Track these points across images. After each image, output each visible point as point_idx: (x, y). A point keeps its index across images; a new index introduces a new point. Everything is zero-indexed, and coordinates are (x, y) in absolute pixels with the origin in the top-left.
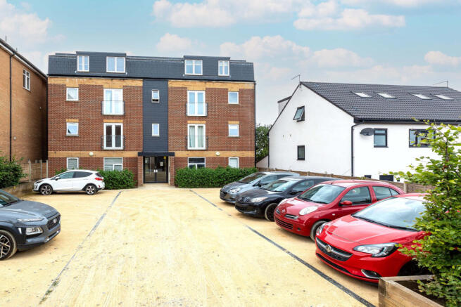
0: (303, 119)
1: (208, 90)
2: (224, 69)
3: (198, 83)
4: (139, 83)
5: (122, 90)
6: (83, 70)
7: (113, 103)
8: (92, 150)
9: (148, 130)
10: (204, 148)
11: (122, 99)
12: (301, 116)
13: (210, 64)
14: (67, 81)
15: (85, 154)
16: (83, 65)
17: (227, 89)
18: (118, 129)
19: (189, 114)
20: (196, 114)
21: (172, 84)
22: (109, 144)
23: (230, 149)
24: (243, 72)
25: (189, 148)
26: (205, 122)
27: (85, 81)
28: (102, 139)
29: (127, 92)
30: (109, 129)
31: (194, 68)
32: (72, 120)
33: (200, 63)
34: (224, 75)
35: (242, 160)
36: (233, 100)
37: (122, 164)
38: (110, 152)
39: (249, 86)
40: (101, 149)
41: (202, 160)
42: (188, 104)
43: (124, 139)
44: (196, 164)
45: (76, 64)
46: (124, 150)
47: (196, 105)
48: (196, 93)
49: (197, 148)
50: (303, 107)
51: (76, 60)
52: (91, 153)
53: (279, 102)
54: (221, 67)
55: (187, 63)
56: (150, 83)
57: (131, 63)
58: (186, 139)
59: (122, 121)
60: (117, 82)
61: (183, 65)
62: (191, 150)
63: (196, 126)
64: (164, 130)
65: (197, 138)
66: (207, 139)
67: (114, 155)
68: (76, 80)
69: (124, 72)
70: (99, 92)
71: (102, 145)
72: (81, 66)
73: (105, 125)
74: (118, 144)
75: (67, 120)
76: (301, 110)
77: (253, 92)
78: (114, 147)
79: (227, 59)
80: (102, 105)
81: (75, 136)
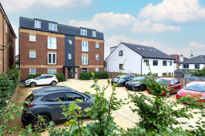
0: (122, 55)
1: (89, 42)
2: (94, 35)
3: (86, 39)
4: (63, 36)
5: (56, 38)
6: (38, 27)
7: (52, 44)
9: (67, 57)
10: (87, 64)
11: (56, 43)
12: (121, 54)
13: (90, 31)
14: (30, 31)
15: (39, 66)
16: (38, 25)
17: (95, 42)
18: (54, 55)
19: (82, 51)
20: (85, 51)
21: (76, 38)
22: (50, 62)
23: (96, 65)
24: (100, 36)
25: (82, 64)
26: (88, 54)
27: (39, 33)
28: (47, 60)
29: (58, 40)
30: (50, 55)
31: (84, 33)
32: (33, 50)
33: (86, 31)
34: (94, 36)
35: (100, 69)
36: (97, 46)
37: (56, 71)
38: (50, 66)
39: (102, 41)
40: (47, 64)
41: (86, 69)
42: (82, 47)
43: (57, 60)
44: (85, 70)
45: (34, 24)
46: (56, 65)
47: (85, 47)
48: (85, 42)
49: (85, 64)
50: (122, 51)
51: (34, 22)
52: (42, 66)
53: (110, 48)
54: (93, 33)
55: (81, 30)
56: (67, 36)
57: (60, 27)
58: (81, 60)
59: (56, 52)
60: (54, 35)
61: (80, 31)
63: (85, 55)
64: (73, 56)
65: (85, 59)
66: (89, 61)
67: (52, 67)
68: (35, 31)
69: (57, 31)
70: (46, 38)
71: (47, 62)
72: (37, 25)
73: (48, 53)
74: (54, 62)
75: (30, 50)
76: (122, 52)
77: (103, 44)
78: (52, 63)
79: (95, 30)
80: (47, 44)
81: (34, 58)
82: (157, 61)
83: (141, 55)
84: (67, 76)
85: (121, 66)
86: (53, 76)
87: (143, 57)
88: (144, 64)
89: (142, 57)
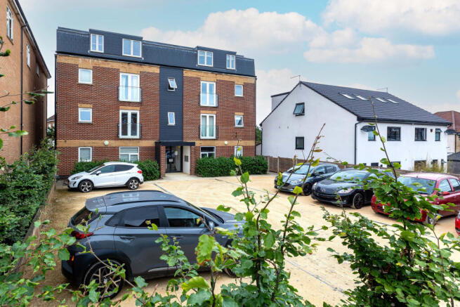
0: (302, 114)
1: (218, 82)
2: (231, 64)
3: (210, 74)
4: (156, 70)
5: (138, 76)
6: (97, 50)
7: (130, 89)
8: (107, 139)
9: (164, 119)
10: (214, 137)
11: (139, 86)
12: (300, 111)
13: (220, 56)
14: (80, 61)
15: (98, 143)
16: (97, 45)
17: (234, 82)
18: (134, 116)
19: (202, 104)
20: (208, 105)
21: (188, 74)
22: (125, 133)
23: (236, 138)
24: (246, 67)
25: (202, 138)
26: (215, 112)
27: (100, 63)
28: (118, 127)
29: (144, 78)
30: (125, 115)
31: (206, 60)
32: (85, 105)
33: (211, 55)
34: (231, 68)
35: (245, 148)
36: (239, 92)
37: (138, 154)
38: (125, 141)
39: (250, 80)
40: (117, 138)
41: (211, 149)
42: (201, 94)
43: (141, 127)
44: (207, 153)
45: (89, 43)
46: (140, 139)
47: (208, 95)
48: (208, 84)
49: (208, 137)
50: (303, 104)
51: (89, 39)
52: (107, 142)
53: (272, 97)
54: (229, 61)
55: (200, 54)
56: (166, 70)
57: (149, 48)
58: (199, 131)
59: (138, 108)
60: (134, 67)
61: (196, 55)
62: (203, 140)
63: (208, 116)
64: (179, 118)
65: (208, 126)
66: (217, 129)
67: (131, 144)
68: (91, 60)
69: (140, 57)
70: (115, 75)
71: (118, 134)
72: (95, 46)
73: (121, 112)
74: (134, 132)
75: (79, 105)
77: (254, 86)
78: (129, 136)
79: (233, 53)
80: (118, 90)
81: (89, 124)
82: (399, 129)
83: (353, 113)
84: (164, 166)
85: (300, 142)
86: (132, 167)
87: (360, 119)
88: (363, 138)
89: (355, 118)
